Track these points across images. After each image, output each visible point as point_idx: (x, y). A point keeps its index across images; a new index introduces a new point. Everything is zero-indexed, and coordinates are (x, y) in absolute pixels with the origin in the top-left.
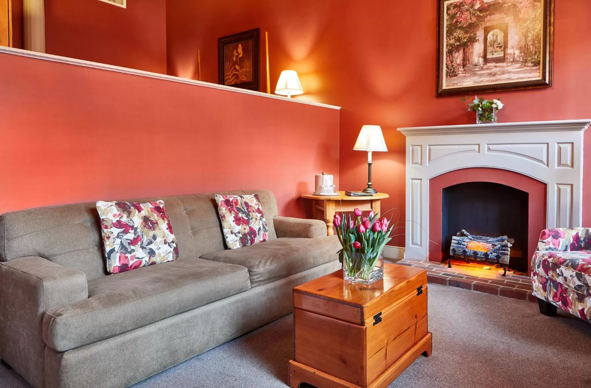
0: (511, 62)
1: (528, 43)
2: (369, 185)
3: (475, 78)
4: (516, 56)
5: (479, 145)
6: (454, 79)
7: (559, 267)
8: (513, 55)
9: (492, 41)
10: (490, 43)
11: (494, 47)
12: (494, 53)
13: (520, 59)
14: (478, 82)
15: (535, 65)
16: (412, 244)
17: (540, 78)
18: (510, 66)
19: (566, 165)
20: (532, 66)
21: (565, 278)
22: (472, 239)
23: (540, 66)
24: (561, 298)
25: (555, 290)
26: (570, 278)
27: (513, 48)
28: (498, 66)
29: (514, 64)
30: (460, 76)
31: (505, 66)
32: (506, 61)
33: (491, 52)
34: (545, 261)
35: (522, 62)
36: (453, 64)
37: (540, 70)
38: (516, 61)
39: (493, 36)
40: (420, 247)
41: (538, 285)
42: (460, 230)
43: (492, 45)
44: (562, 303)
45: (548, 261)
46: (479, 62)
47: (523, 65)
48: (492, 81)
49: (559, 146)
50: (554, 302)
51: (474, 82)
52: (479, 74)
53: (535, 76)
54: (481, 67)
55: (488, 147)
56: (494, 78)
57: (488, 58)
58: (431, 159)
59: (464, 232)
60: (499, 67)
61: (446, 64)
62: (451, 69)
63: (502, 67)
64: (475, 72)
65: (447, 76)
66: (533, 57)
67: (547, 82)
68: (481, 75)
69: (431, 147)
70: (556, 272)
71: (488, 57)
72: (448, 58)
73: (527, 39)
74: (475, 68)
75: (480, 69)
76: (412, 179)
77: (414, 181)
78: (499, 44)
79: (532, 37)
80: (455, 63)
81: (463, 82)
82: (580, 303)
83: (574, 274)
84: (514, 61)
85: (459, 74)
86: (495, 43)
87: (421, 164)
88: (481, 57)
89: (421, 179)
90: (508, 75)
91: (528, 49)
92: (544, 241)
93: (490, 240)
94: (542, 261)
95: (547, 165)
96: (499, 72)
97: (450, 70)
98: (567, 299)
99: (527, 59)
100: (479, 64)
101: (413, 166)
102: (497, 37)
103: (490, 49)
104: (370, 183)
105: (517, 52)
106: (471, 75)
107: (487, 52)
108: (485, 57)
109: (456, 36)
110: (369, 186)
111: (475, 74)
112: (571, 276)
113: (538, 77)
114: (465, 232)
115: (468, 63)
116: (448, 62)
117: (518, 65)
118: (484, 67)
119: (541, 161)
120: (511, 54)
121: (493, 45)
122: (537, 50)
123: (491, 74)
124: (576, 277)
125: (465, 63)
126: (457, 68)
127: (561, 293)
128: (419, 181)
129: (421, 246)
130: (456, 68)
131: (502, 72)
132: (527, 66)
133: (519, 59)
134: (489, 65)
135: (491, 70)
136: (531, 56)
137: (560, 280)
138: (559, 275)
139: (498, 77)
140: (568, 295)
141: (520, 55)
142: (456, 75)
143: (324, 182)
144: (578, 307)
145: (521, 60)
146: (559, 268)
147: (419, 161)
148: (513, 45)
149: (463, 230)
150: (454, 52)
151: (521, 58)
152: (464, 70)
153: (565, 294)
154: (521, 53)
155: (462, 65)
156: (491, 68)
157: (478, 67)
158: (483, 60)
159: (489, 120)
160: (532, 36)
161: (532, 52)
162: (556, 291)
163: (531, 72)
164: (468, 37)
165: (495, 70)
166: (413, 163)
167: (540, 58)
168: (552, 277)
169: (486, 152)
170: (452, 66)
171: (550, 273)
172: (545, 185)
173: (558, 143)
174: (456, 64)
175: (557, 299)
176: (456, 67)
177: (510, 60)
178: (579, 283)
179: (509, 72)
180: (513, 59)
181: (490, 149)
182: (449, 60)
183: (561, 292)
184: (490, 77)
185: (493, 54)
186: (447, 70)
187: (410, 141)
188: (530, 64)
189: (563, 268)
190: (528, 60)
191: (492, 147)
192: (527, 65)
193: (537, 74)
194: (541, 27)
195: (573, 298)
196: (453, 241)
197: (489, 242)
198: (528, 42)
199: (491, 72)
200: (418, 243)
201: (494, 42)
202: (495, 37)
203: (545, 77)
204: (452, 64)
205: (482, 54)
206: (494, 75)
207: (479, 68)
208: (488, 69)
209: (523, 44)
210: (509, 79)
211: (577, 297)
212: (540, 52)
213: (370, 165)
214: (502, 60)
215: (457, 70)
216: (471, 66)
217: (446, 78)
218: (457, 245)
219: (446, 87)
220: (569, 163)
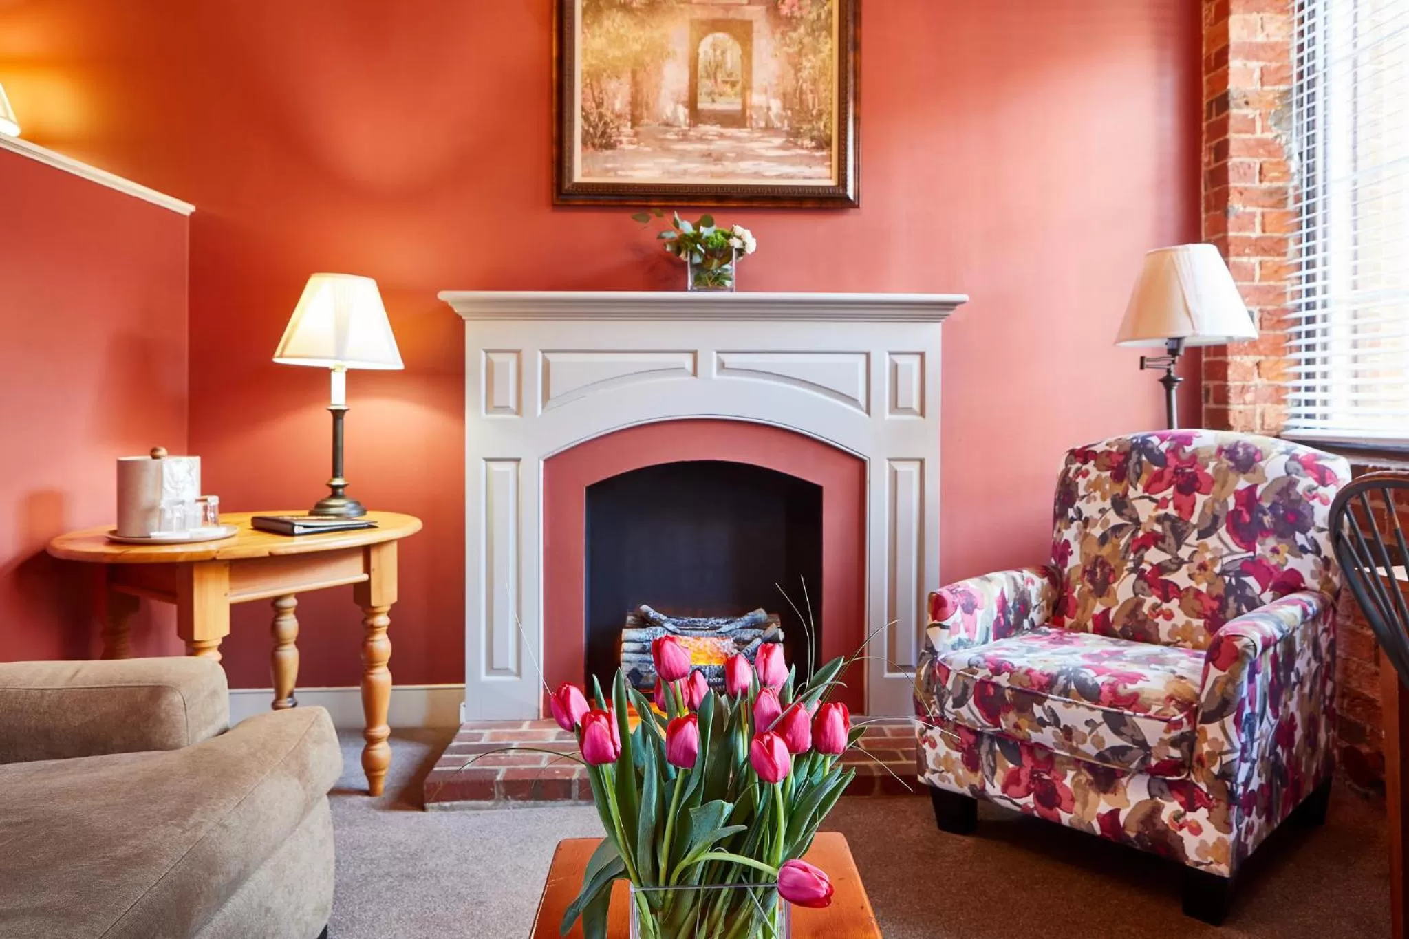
0: (761, 128)
1: (801, 86)
2: (335, 488)
3: (668, 161)
4: (772, 114)
5: (695, 353)
6: (608, 157)
7: (1041, 701)
8: (765, 110)
9: (712, 64)
10: (706, 67)
11: (716, 81)
12: (716, 97)
13: (782, 123)
14: (675, 174)
15: (819, 147)
16: (488, 673)
17: (832, 183)
18: (757, 141)
19: (908, 410)
20: (813, 148)
21: (1068, 732)
22: (679, 631)
23: (831, 150)
24: (1033, 786)
25: (1011, 766)
26: (1087, 730)
27: (766, 92)
28: (729, 134)
29: (769, 136)
30: (624, 150)
31: (745, 138)
32: (748, 124)
33: (710, 94)
34: (983, 683)
35: (788, 134)
36: (603, 110)
37: (831, 160)
38: (773, 127)
39: (715, 50)
40: (517, 679)
41: (947, 752)
42: (634, 608)
43: (712, 75)
44: (1038, 798)
45: (996, 685)
46: (677, 118)
47: (790, 142)
48: (713, 175)
49: (892, 361)
50: (1005, 798)
51: (664, 173)
52: (676, 150)
53: (820, 176)
54: (682, 131)
55: (719, 359)
56: (717, 168)
57: (703, 110)
58: (553, 393)
59: (647, 613)
60: (731, 138)
61: (583, 109)
62: (597, 125)
63: (739, 139)
64: (666, 144)
65: (584, 143)
66: (814, 123)
67: (851, 193)
68: (683, 155)
69: (548, 356)
70: (1034, 714)
71: (700, 106)
72: (588, 91)
73: (799, 74)
74: (666, 132)
75: (681, 137)
76: (487, 460)
77: (495, 466)
78: (730, 75)
79: (812, 72)
80: (608, 109)
81: (633, 169)
82: (1102, 795)
83: (1097, 716)
84: (769, 129)
85: (621, 142)
86: (719, 70)
87: (519, 411)
88: (683, 103)
89: (518, 460)
90: (754, 165)
91: (801, 102)
92: (944, 623)
93: (725, 628)
94: (972, 685)
95: (865, 409)
96: (733, 152)
97: (595, 127)
98: (1057, 787)
99: (801, 128)
100: (677, 124)
101: (491, 416)
102: (723, 53)
103: (705, 85)
104: (338, 482)
105: (776, 106)
106: (655, 151)
107: (699, 92)
108: (692, 104)
109: (611, 30)
110: (335, 492)
111: (667, 151)
112: (1087, 723)
113: (827, 178)
114: (653, 614)
115: (645, 114)
116: (589, 104)
117: (778, 141)
118: (692, 133)
119: (853, 401)
120: (761, 107)
121: (715, 74)
122: (822, 107)
123: (710, 155)
124: (1105, 725)
125: (637, 113)
126: (616, 124)
127: (1032, 772)
128: (510, 467)
129: (519, 674)
130: (611, 125)
131: (738, 154)
132: (802, 147)
133: (779, 125)
134: (703, 128)
135: (708, 144)
136: (810, 122)
137: (1046, 736)
138: (1042, 723)
139: (728, 166)
140: (1057, 776)
141: (784, 114)
142: (609, 146)
143: (166, 485)
144: (1097, 805)
145: (786, 128)
146: (1040, 703)
147: (512, 403)
148: (765, 83)
149: (645, 608)
150: (605, 75)
151: (786, 122)
152: (636, 134)
153: (1048, 773)
154: (784, 108)
155: (629, 117)
156: (710, 137)
157: (674, 129)
158: (687, 111)
159: (717, 282)
160: (813, 68)
161: (813, 110)
162: (1017, 768)
163: (810, 161)
164: (646, 39)
165: (719, 145)
166: (491, 407)
167: (831, 131)
168: (1013, 731)
169: (714, 375)
170: (601, 116)
171: (1005, 720)
172: (861, 464)
173: (891, 353)
174: (612, 112)
175: (1021, 789)
176: (612, 121)
177: (757, 123)
178: (1118, 742)
179: (758, 157)
180: (767, 124)
181: (726, 366)
182: (590, 97)
183: (1032, 767)
184: (707, 163)
185: (713, 101)
186: (586, 128)
187: (477, 337)
188: (807, 142)
189: (1054, 702)
190: (802, 131)
191: (729, 360)
192: (799, 143)
193: (824, 171)
194: (831, 49)
195: (1076, 784)
196: (625, 646)
197: (724, 635)
198: (801, 81)
199: (708, 150)
200: (510, 667)
201: (717, 67)
202: (718, 52)
203: (846, 180)
204: (599, 110)
205: (685, 97)
206: (718, 158)
207: (677, 134)
208: (701, 139)
209: (790, 85)
210: (757, 174)
211: (1091, 778)
212: (831, 113)
213: (337, 415)
214: (737, 119)
215: (615, 130)
216: (655, 125)
217: (582, 150)
218: (640, 656)
219: (583, 176)
220: (916, 405)
